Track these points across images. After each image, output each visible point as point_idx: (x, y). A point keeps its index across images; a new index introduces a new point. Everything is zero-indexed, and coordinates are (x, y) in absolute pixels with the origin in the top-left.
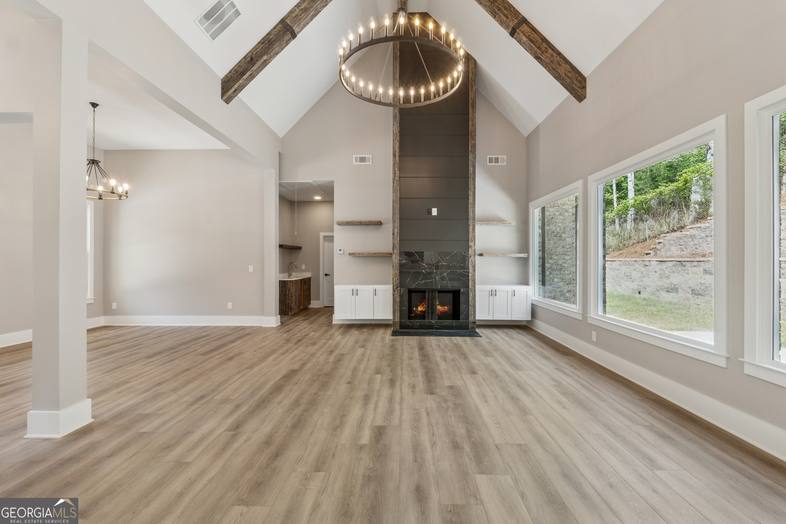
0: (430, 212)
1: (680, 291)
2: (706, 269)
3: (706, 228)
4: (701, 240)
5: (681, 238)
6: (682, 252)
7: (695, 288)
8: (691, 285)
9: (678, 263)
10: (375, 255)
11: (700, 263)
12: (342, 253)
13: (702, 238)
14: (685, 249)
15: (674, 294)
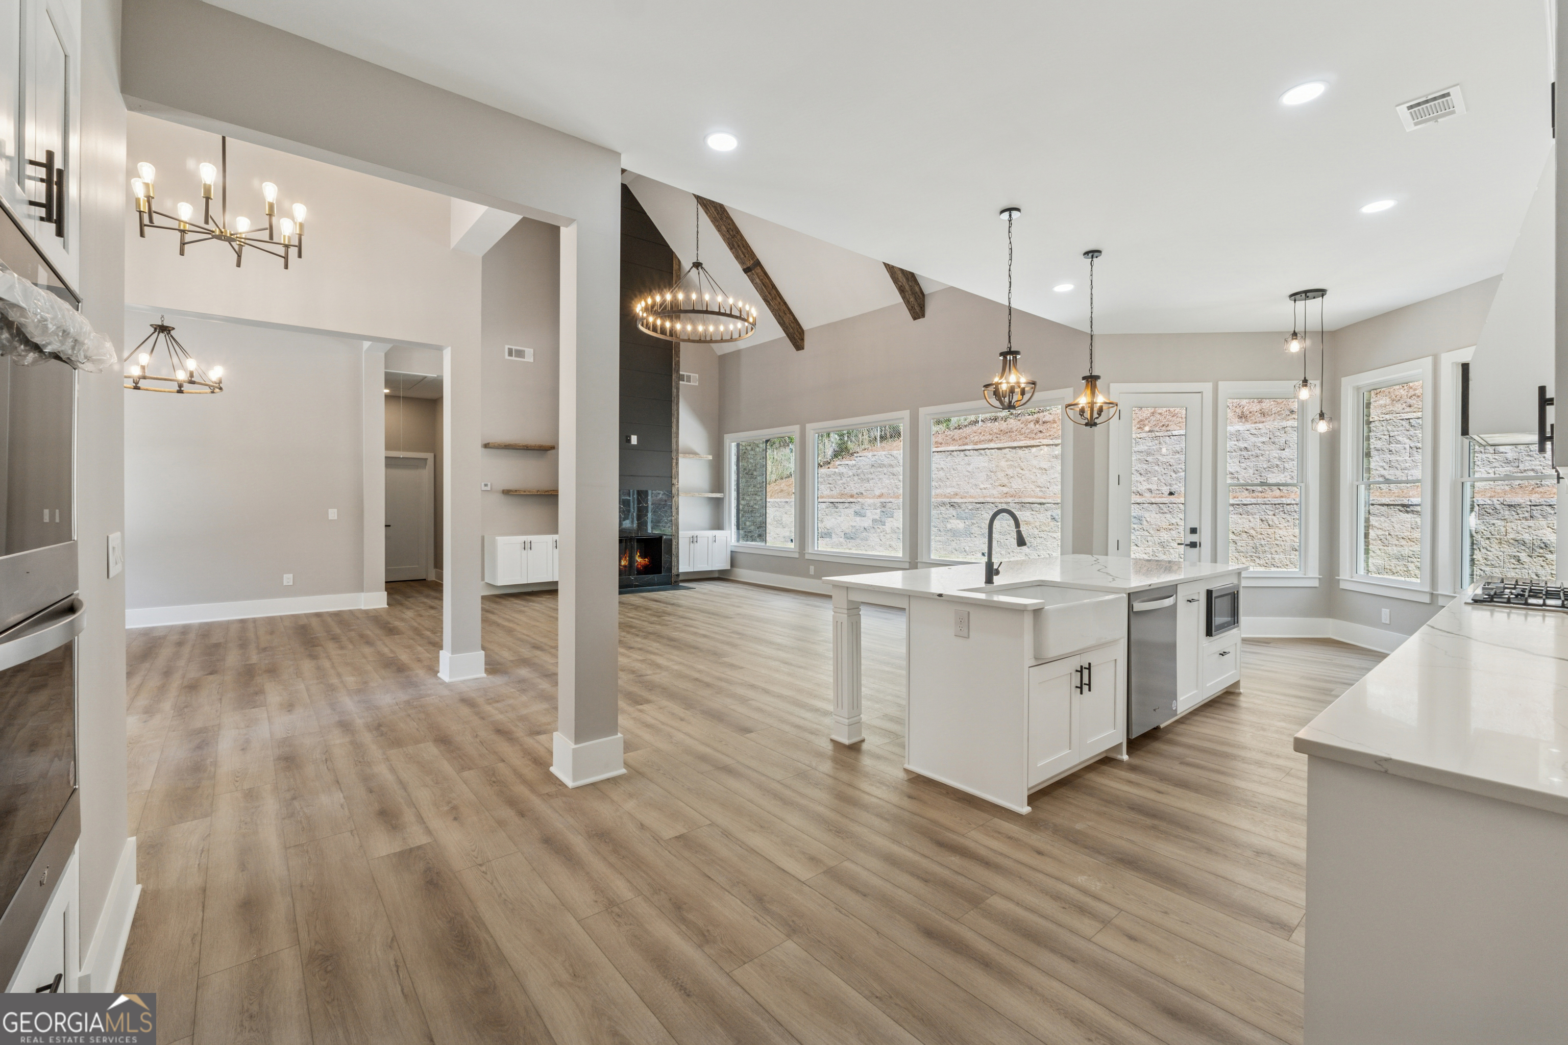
0: (629, 441)
1: (833, 535)
2: (857, 511)
3: (853, 466)
4: (849, 479)
5: (830, 476)
6: (831, 492)
7: (847, 531)
8: (843, 528)
9: (831, 505)
10: (546, 493)
11: (851, 505)
12: (489, 489)
13: (850, 477)
14: (834, 489)
15: (828, 539)
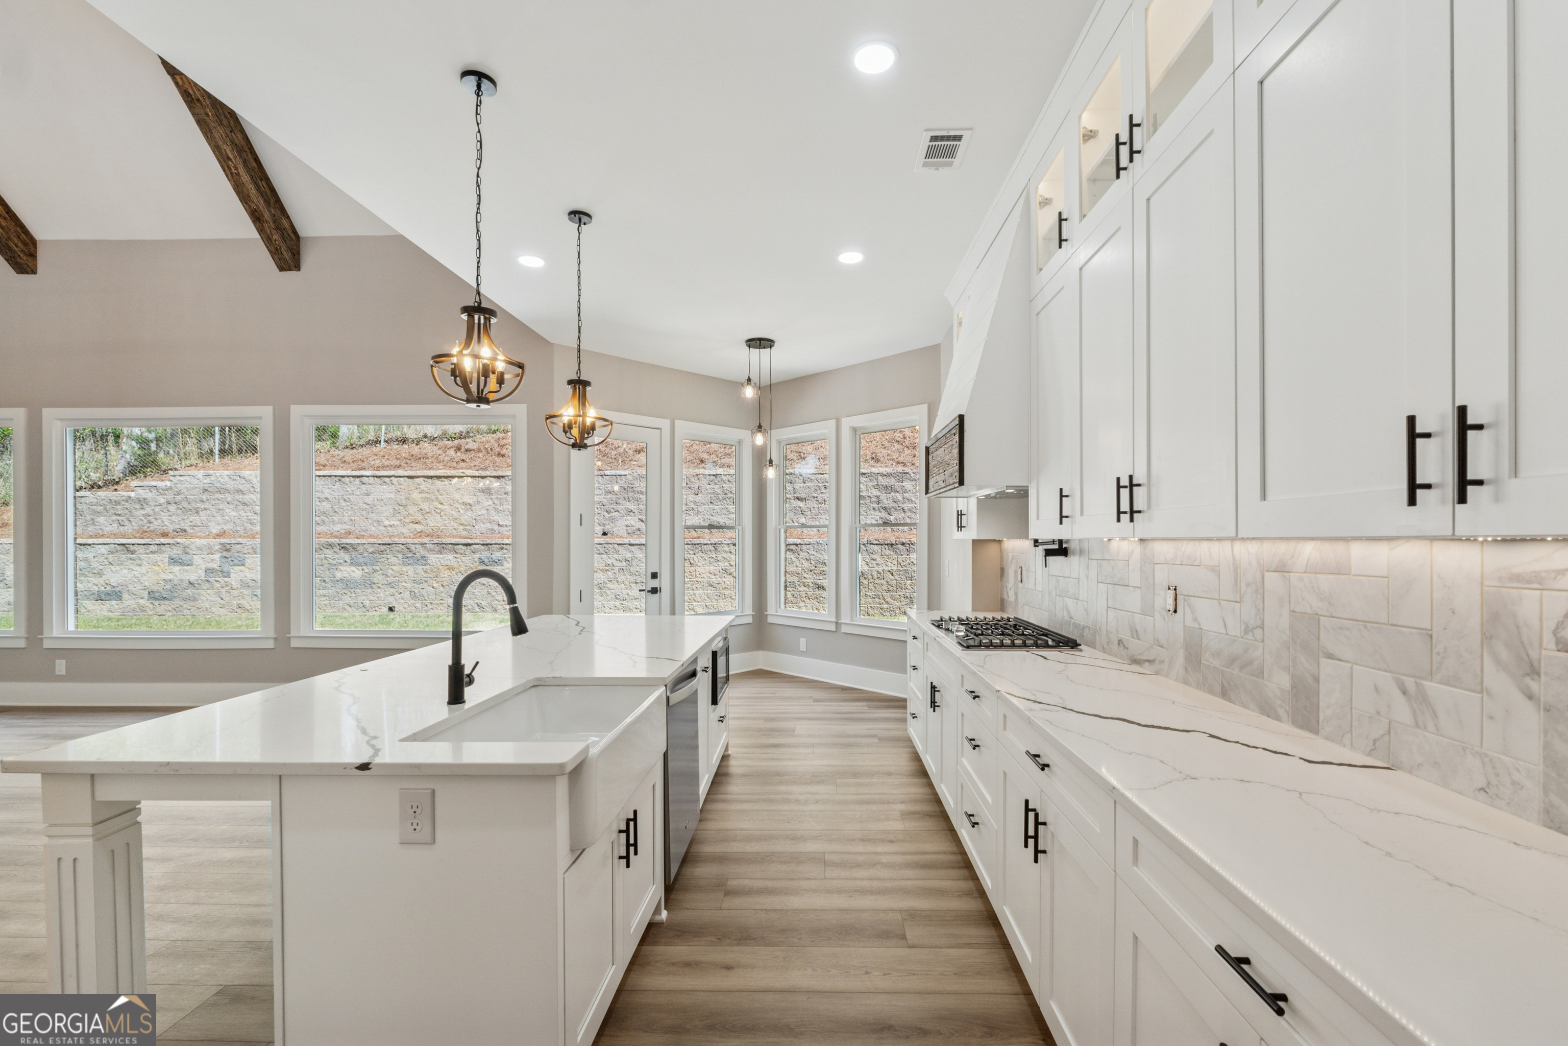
1: (125, 596)
2: (174, 556)
3: (167, 490)
4: (157, 509)
5: (117, 503)
6: (121, 528)
7: (155, 588)
8: (146, 584)
9: (119, 548)
11: (163, 548)
13: (160, 505)
14: (127, 523)
15: (114, 602)
